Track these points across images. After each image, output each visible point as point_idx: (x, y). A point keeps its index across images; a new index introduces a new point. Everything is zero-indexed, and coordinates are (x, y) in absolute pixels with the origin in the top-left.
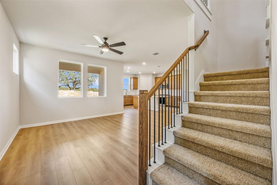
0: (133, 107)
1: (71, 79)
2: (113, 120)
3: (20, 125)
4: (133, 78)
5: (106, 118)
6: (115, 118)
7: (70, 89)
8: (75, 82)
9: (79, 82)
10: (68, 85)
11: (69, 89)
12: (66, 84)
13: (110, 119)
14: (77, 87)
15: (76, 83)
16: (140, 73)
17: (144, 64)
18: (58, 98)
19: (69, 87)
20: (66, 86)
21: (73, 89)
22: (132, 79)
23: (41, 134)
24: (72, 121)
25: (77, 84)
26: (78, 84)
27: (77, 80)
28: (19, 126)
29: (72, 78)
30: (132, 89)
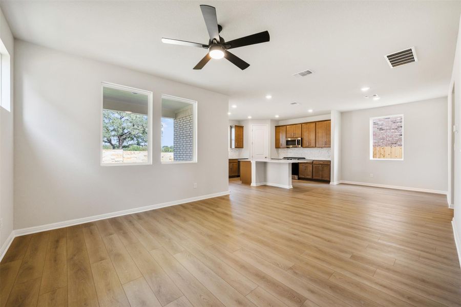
0: (241, 182)
1: (114, 130)
2: (218, 212)
3: (14, 229)
4: (235, 126)
5: (199, 206)
6: (218, 207)
7: (114, 148)
8: (121, 136)
9: (128, 136)
10: (110, 141)
11: (112, 147)
12: (105, 139)
13: (209, 210)
14: (125, 144)
15: (124, 137)
16: (250, 117)
17: (269, 97)
18: (101, 165)
19: (112, 145)
20: (106, 142)
21: (118, 147)
22: (233, 130)
23: (65, 253)
24: (130, 215)
25: (125, 139)
26: (127, 140)
27: (126, 131)
28: (14, 231)
29: (116, 127)
30: (233, 146)
